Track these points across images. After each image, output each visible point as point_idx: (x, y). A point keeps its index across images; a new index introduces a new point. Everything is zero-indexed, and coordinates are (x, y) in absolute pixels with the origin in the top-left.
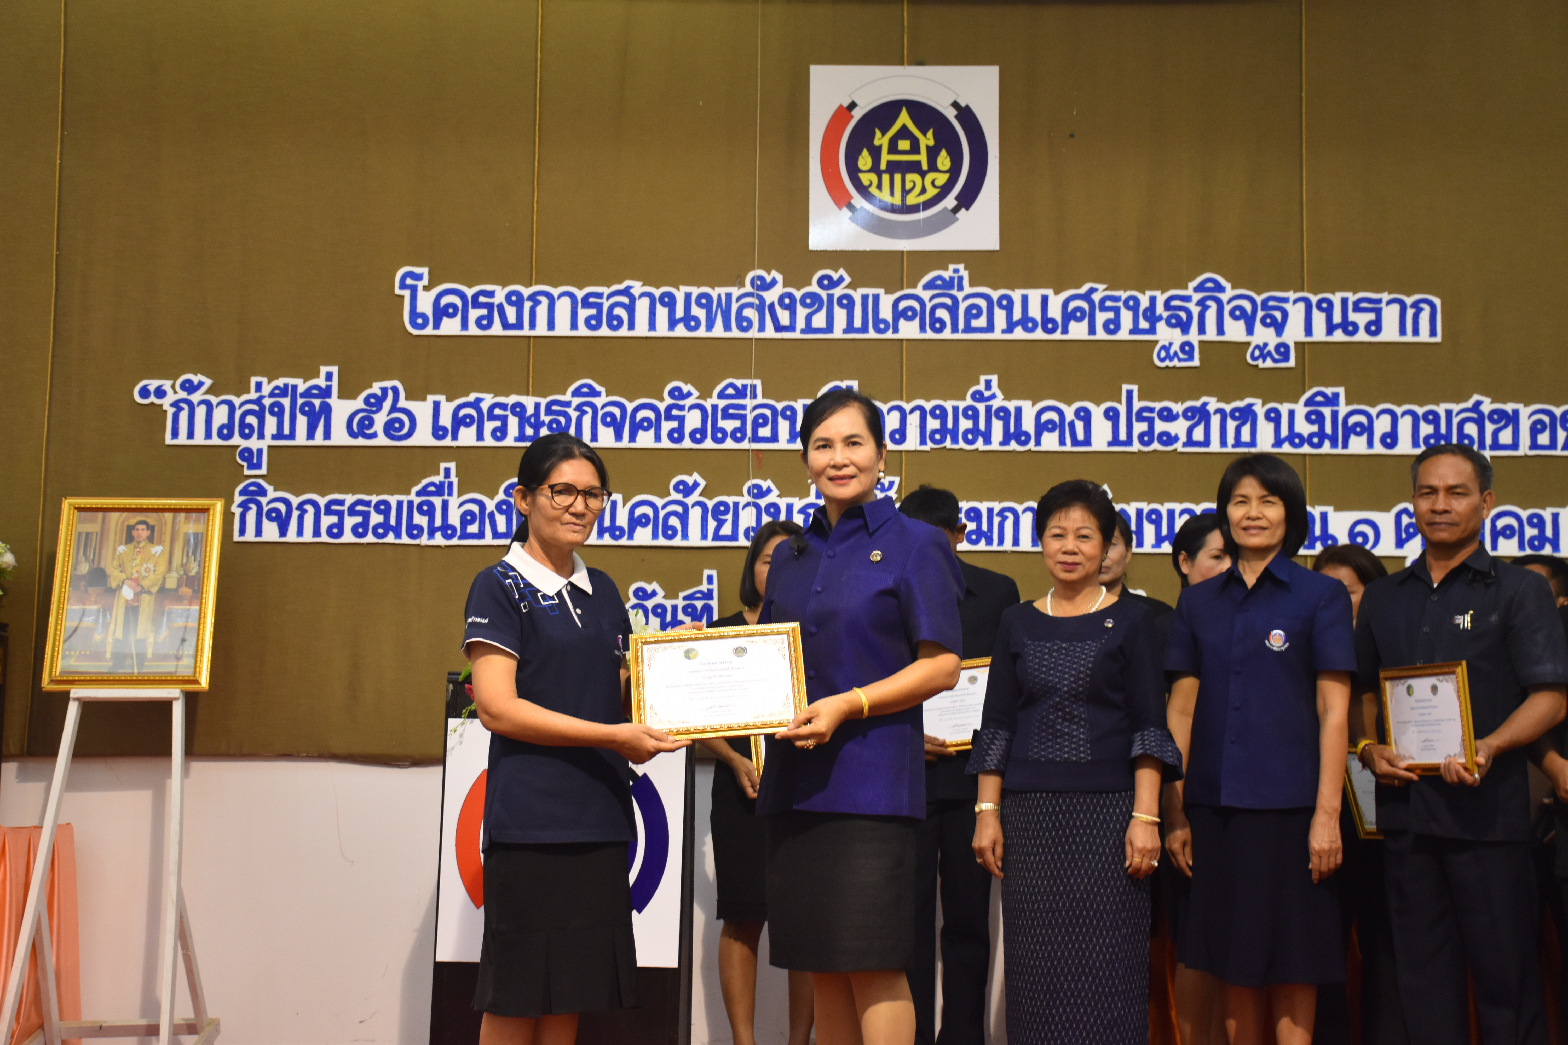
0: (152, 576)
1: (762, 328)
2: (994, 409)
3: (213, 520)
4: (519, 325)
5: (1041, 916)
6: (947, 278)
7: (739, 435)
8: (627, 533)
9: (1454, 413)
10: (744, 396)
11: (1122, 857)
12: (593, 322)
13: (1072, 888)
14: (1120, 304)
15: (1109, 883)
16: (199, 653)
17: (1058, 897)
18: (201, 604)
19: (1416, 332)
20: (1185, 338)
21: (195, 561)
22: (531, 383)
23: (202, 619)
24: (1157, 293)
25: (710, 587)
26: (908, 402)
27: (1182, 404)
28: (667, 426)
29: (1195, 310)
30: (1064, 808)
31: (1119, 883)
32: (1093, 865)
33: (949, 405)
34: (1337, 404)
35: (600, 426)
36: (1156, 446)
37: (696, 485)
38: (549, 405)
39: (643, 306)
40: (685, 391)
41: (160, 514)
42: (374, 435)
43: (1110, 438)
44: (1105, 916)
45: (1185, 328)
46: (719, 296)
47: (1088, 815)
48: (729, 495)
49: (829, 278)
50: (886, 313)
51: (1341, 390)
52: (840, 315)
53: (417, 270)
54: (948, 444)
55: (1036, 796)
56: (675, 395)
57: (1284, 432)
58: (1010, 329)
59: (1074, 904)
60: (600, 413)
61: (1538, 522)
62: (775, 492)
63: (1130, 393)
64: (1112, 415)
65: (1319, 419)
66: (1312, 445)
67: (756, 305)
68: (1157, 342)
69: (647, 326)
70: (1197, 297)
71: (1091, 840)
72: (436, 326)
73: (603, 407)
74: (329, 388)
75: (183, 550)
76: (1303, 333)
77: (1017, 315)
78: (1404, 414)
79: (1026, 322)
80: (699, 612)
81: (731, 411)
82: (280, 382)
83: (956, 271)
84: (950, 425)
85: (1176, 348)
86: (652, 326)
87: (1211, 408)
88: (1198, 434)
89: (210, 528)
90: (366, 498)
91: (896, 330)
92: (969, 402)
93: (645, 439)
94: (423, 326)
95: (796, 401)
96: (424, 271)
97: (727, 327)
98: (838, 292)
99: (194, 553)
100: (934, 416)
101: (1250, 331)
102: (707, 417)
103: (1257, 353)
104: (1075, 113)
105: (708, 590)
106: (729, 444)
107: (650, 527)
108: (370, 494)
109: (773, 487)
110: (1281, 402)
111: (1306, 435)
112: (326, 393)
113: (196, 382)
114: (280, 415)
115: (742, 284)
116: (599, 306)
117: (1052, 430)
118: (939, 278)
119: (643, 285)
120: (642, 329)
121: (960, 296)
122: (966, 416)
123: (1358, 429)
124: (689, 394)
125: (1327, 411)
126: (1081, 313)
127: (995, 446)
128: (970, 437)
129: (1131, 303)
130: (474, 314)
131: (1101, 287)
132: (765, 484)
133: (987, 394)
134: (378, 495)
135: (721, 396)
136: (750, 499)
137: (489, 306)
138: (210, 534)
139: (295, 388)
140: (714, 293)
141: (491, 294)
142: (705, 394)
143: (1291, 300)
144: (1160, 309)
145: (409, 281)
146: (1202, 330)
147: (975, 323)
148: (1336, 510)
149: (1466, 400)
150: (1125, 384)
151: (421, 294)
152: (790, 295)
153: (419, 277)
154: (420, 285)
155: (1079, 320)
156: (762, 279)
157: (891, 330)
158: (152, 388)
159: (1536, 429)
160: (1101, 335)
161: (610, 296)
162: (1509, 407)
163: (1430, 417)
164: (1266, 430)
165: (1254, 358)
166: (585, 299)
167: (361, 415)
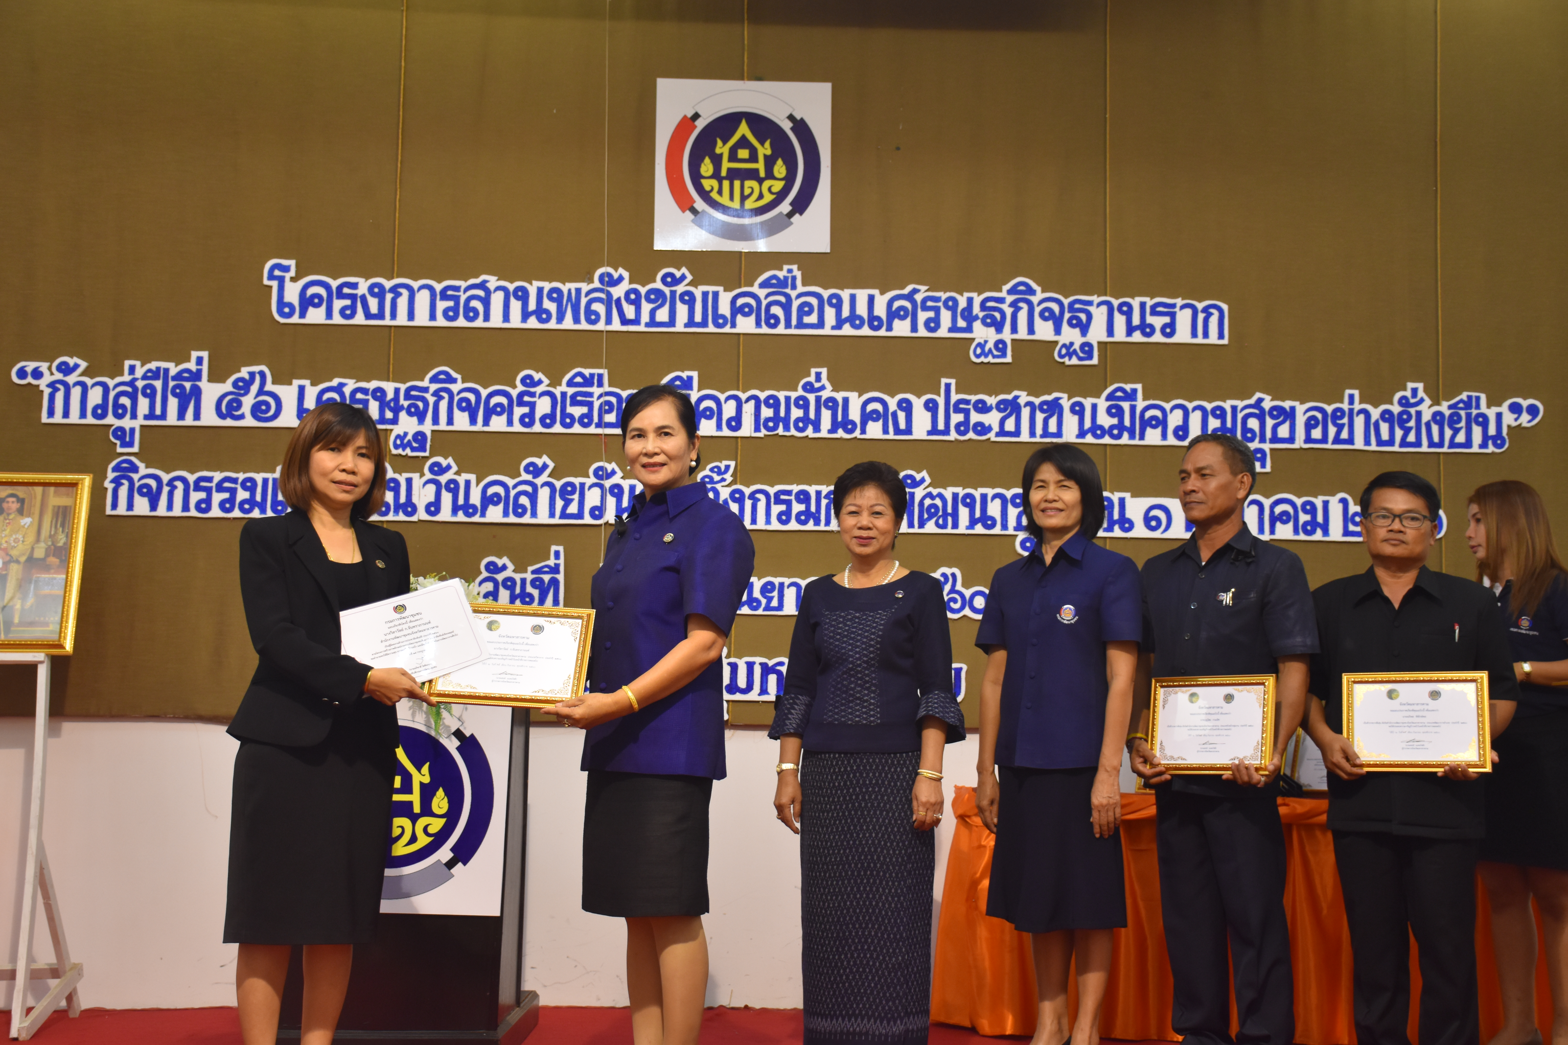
0: (20, 546)
1: (609, 321)
2: (823, 399)
3: (81, 494)
4: (381, 315)
5: (833, 868)
6: (782, 278)
7: (586, 420)
8: (479, 511)
9: (1239, 409)
10: (591, 384)
11: (909, 813)
12: (451, 314)
13: (861, 842)
14: (940, 304)
15: (895, 837)
16: (64, 620)
17: (848, 851)
18: (67, 573)
19: (1206, 335)
20: (999, 337)
21: (63, 532)
22: (391, 370)
23: (68, 588)
24: (974, 295)
25: (557, 562)
26: (744, 392)
27: (995, 397)
28: (519, 411)
29: (1009, 311)
30: (855, 768)
31: (904, 837)
32: (881, 820)
33: (781, 395)
34: (1135, 400)
35: (456, 411)
36: (971, 435)
37: (545, 466)
38: (408, 390)
39: (497, 299)
40: (536, 379)
41: (30, 488)
42: (242, 417)
43: (929, 428)
44: (891, 868)
45: (999, 328)
46: (570, 291)
47: (877, 775)
48: (576, 476)
49: (671, 275)
50: (724, 309)
51: (1139, 387)
52: (682, 310)
53: (285, 262)
54: (780, 431)
55: (829, 757)
56: (527, 383)
57: (1088, 424)
58: (839, 325)
59: (862, 858)
60: (456, 399)
61: (1310, 509)
62: (619, 474)
63: (948, 386)
64: (931, 406)
65: (1119, 413)
66: (1113, 437)
67: (603, 299)
68: (973, 339)
69: (501, 318)
70: (1010, 299)
71: (879, 797)
72: (303, 315)
73: (459, 393)
74: (199, 371)
75: (52, 522)
76: (1105, 333)
77: (846, 313)
78: (1195, 409)
79: (854, 319)
80: (546, 585)
81: (579, 398)
82: (153, 365)
83: (790, 271)
84: (782, 414)
85: (990, 345)
86: (506, 317)
87: (1022, 401)
88: (1010, 425)
89: (78, 502)
90: (233, 475)
91: (734, 325)
92: (800, 392)
93: (498, 423)
94: (290, 315)
96: (292, 263)
97: (577, 320)
98: (680, 289)
99: (63, 525)
100: (768, 406)
101: (1058, 331)
102: (557, 403)
103: (1064, 351)
104: (901, 128)
105: (555, 564)
106: (577, 429)
107: (501, 506)
108: (237, 472)
109: (617, 469)
110: (1085, 398)
111: (1107, 427)
112: (196, 376)
113: (71, 364)
114: (152, 397)
115: (591, 281)
116: (456, 299)
117: (876, 420)
118: (774, 277)
119: (498, 280)
120: (496, 321)
121: (793, 294)
122: (797, 406)
123: (1154, 423)
124: (540, 382)
125: (1126, 405)
126: (905, 312)
127: (824, 433)
128: (801, 425)
129: (950, 303)
130: (338, 304)
131: (923, 288)
132: (610, 467)
133: (817, 385)
134: (244, 472)
135: (570, 384)
136: (595, 481)
137: (353, 297)
138: (77, 507)
139: (167, 371)
140: (565, 288)
141: (354, 286)
142: (555, 382)
143: (1095, 303)
144: (976, 309)
146: (1014, 330)
147: (807, 320)
148: (1132, 496)
149: (1250, 397)
150: (943, 377)
151: (288, 285)
152: (635, 291)
153: (286, 269)
154: (288, 276)
155: (903, 318)
156: (610, 275)
157: (729, 325)
158: (29, 370)
159: (1310, 425)
160: (922, 332)
161: (466, 290)
162: (1287, 404)
163: (1218, 412)
164: (1071, 422)
165: (1061, 356)
166: (443, 292)
167: (229, 397)
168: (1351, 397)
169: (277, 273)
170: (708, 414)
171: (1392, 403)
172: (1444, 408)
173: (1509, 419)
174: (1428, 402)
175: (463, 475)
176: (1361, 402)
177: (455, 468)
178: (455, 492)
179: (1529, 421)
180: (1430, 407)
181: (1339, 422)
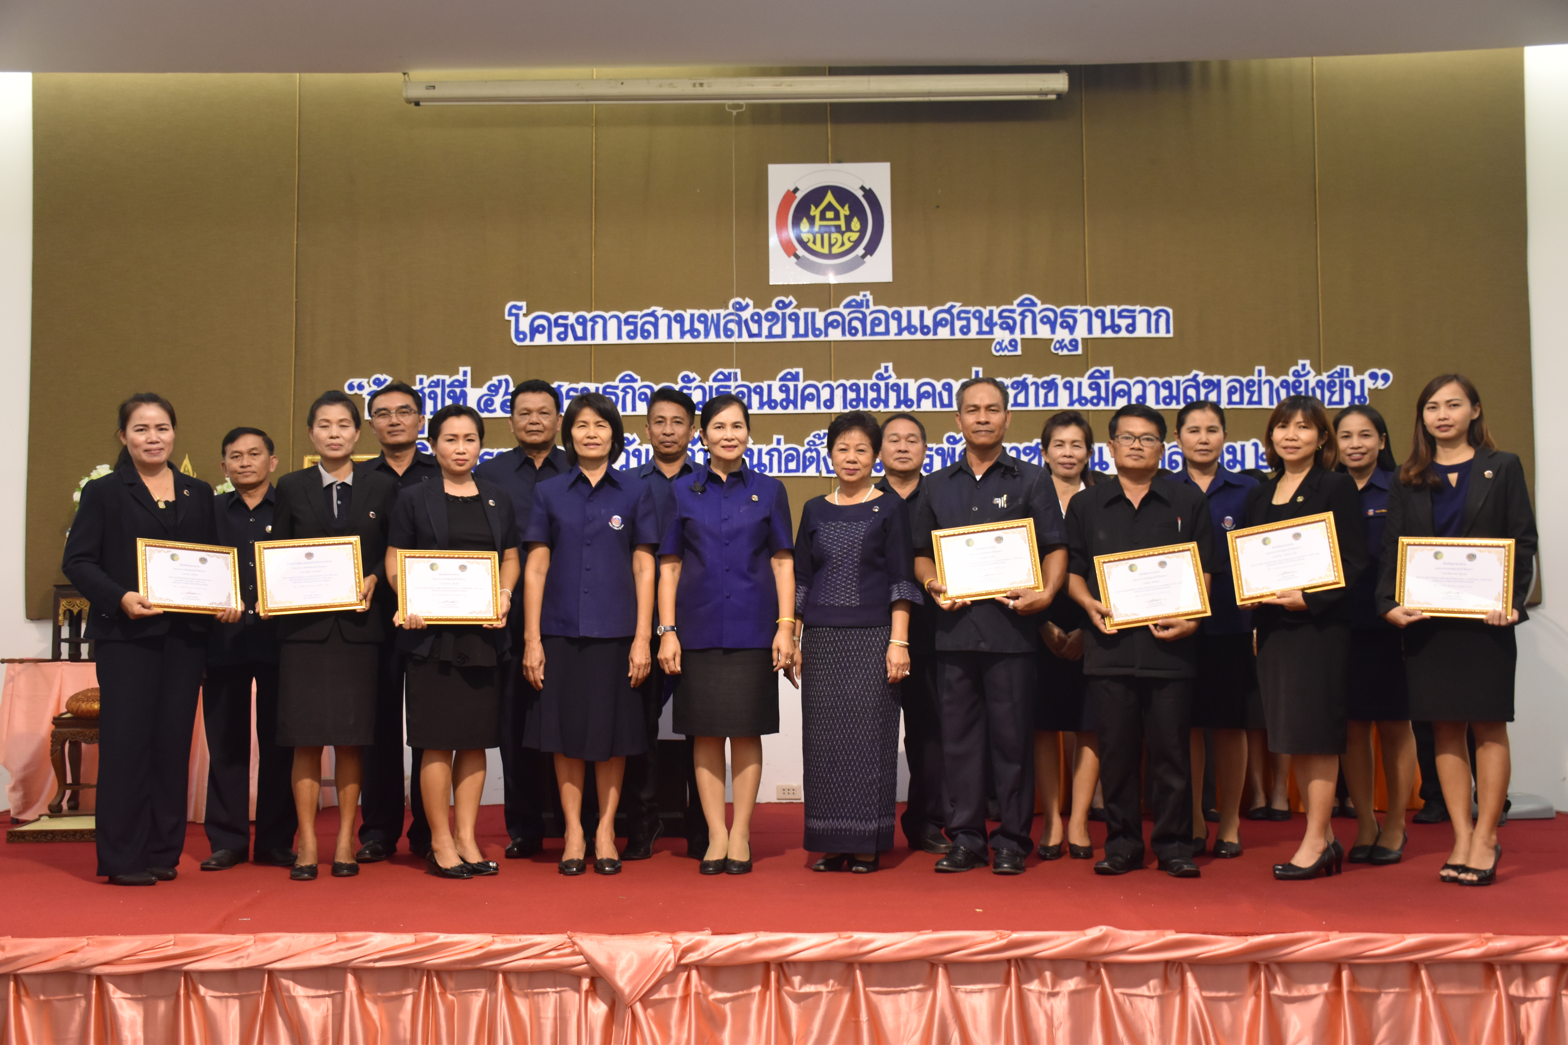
1: (740, 336)
2: (890, 385)
4: (584, 337)
6: (859, 301)
9: (1181, 382)
10: (729, 380)
12: (632, 334)
14: (970, 315)
19: (1157, 331)
20: (1012, 337)
22: (593, 375)
24: (994, 308)
26: (835, 381)
27: (1011, 379)
29: (1018, 319)
33: (861, 383)
34: (1108, 378)
35: (637, 401)
39: (663, 323)
40: (692, 377)
42: (494, 411)
45: (1012, 330)
46: (712, 315)
49: (782, 302)
50: (820, 324)
51: (1111, 369)
52: (790, 326)
53: (519, 304)
56: (685, 380)
57: (1075, 396)
58: (900, 332)
60: (637, 393)
61: (1234, 450)
65: (1097, 387)
66: (1093, 404)
67: (736, 320)
68: (994, 339)
69: (666, 336)
70: (1019, 310)
72: (532, 339)
73: (639, 389)
74: (465, 381)
76: (1086, 332)
77: (904, 323)
78: (1150, 383)
79: (910, 328)
82: (435, 378)
83: (865, 296)
84: (862, 396)
85: (1006, 343)
86: (670, 335)
87: (1029, 381)
88: (1021, 399)
90: (490, 450)
91: (826, 335)
92: (874, 380)
94: (523, 340)
95: (763, 382)
96: (523, 304)
97: (718, 335)
98: (789, 311)
100: (852, 390)
101: (1053, 331)
103: (1058, 346)
104: (939, 192)
108: (493, 448)
110: (1073, 377)
111: (1089, 398)
112: (463, 384)
113: (382, 380)
114: (435, 399)
115: (727, 308)
116: (635, 324)
117: (927, 398)
118: (854, 300)
119: (663, 310)
120: (663, 338)
121: (867, 312)
122: (872, 389)
123: (1122, 393)
124: (694, 379)
125: (1102, 382)
126: (946, 322)
128: (875, 403)
129: (977, 315)
130: (556, 331)
131: (958, 304)
133: (886, 375)
134: (498, 448)
135: (715, 380)
137: (566, 326)
139: (444, 381)
140: (709, 313)
141: (566, 318)
142: (705, 379)
143: (1079, 311)
144: (996, 318)
145: (514, 311)
146: (1023, 331)
147: (877, 329)
149: (1189, 373)
150: (974, 366)
151: (522, 319)
152: (758, 314)
153: (520, 308)
154: (521, 313)
155: (944, 326)
156: (739, 303)
157: (823, 335)
158: (356, 384)
159: (1231, 392)
160: (958, 335)
161: (642, 317)
162: (1215, 378)
163: (1167, 385)
164: (1064, 395)
165: (1056, 349)
166: (626, 320)
167: (486, 398)
168: (1260, 372)
170: (810, 397)
171: (1287, 375)
172: (1324, 377)
173: (1369, 384)
174: (1313, 373)
176: (1267, 374)
177: (638, 441)
178: (638, 457)
179: (1383, 385)
180: (1314, 377)
181: (1252, 389)
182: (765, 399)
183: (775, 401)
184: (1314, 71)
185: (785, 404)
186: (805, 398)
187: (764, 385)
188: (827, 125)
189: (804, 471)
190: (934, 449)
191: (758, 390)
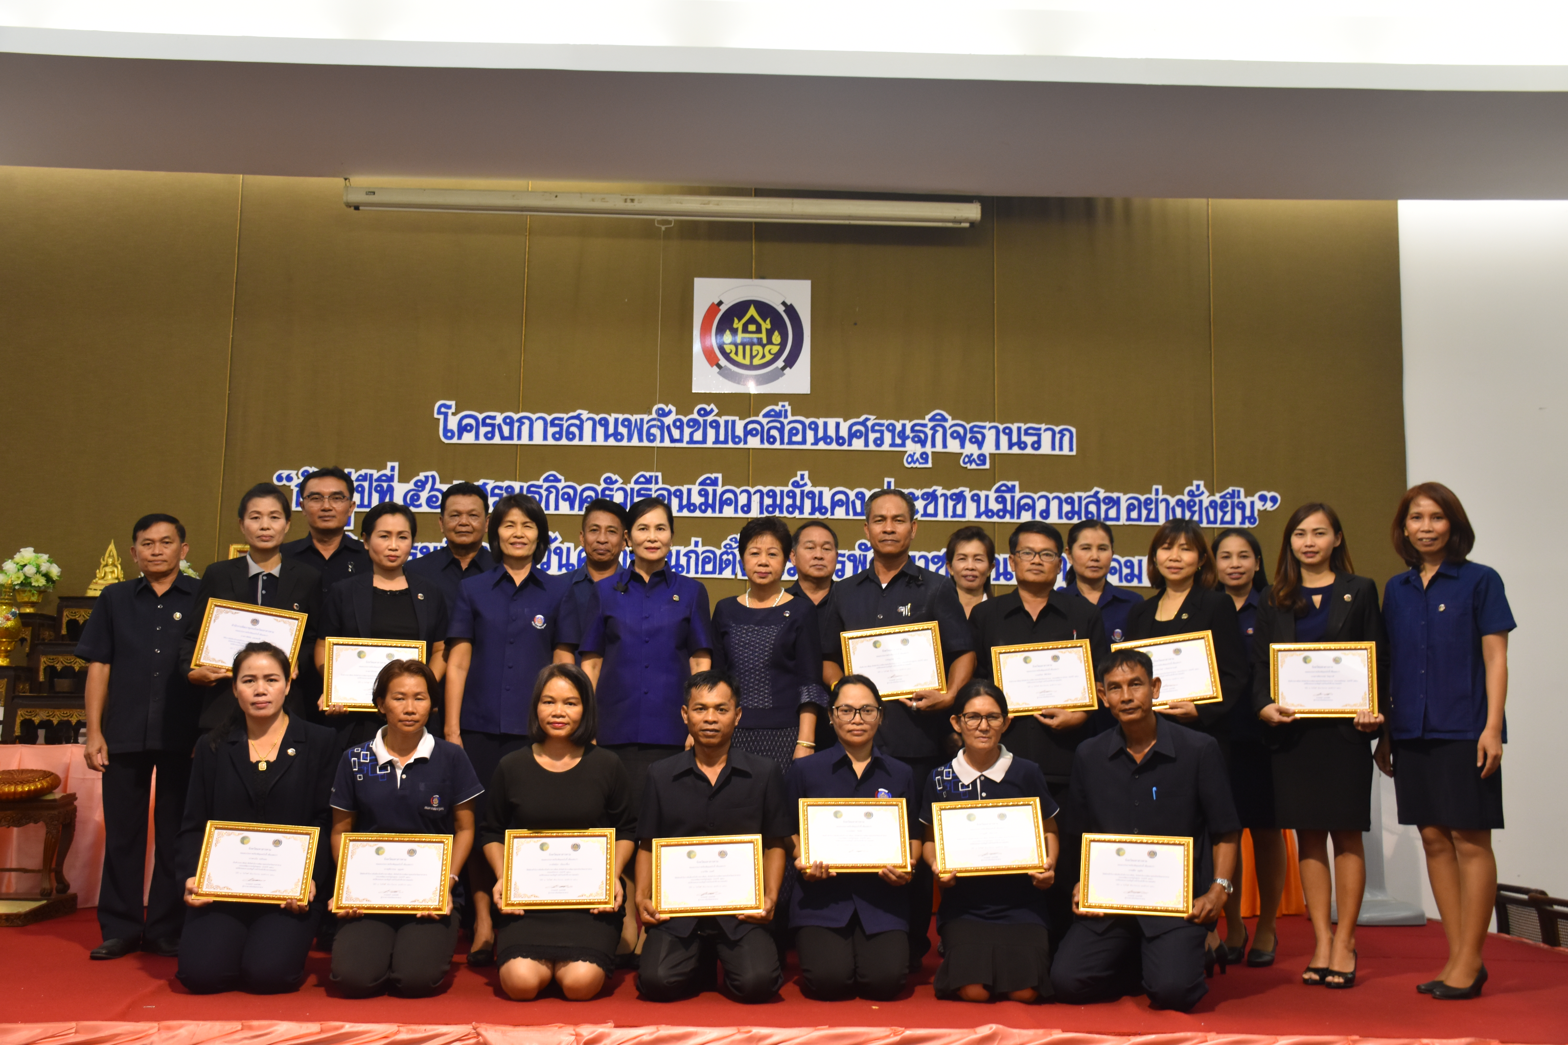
1: (662, 440)
2: (805, 492)
4: (511, 437)
6: (778, 411)
9: (1083, 498)
10: (650, 483)
12: (557, 436)
14: (884, 428)
19: (1061, 448)
20: (923, 450)
22: (518, 474)
24: (907, 422)
26: (753, 487)
27: (921, 490)
29: (930, 433)
33: (778, 490)
34: (1014, 492)
35: (561, 501)
38: (529, 487)
39: (588, 426)
40: (614, 479)
42: (420, 506)
45: (923, 443)
46: (636, 420)
49: (704, 409)
51: (1017, 483)
52: (711, 433)
53: (448, 403)
56: (607, 482)
57: (982, 509)
58: (816, 443)
60: (561, 493)
61: (1131, 566)
65: (1003, 501)
66: (999, 517)
67: (658, 425)
68: (906, 452)
69: (590, 438)
70: (931, 424)
72: (460, 438)
73: (562, 489)
74: (393, 476)
76: (994, 447)
77: (821, 434)
78: (1054, 498)
79: (826, 438)
81: (642, 492)
82: (363, 472)
83: (783, 406)
84: (778, 502)
85: (917, 456)
86: (594, 438)
87: (939, 493)
88: (931, 509)
91: (745, 443)
92: (790, 487)
94: (451, 438)
95: (683, 486)
96: (453, 403)
97: (641, 440)
98: (710, 418)
100: (769, 496)
101: (962, 446)
102: (628, 495)
103: (967, 460)
104: (857, 310)
110: (981, 491)
111: (995, 510)
112: (391, 479)
114: (362, 493)
115: (650, 413)
116: (561, 426)
117: (841, 506)
118: (773, 410)
119: (588, 413)
120: (587, 441)
121: (786, 421)
122: (788, 496)
123: (1026, 507)
124: (616, 481)
125: (1008, 496)
126: (860, 434)
128: (791, 509)
129: (891, 428)
130: (483, 430)
131: (872, 417)
133: (801, 483)
135: (637, 482)
137: (493, 426)
139: (371, 475)
140: (633, 418)
141: (494, 418)
142: (626, 481)
143: (987, 428)
144: (908, 432)
146: (933, 445)
147: (794, 439)
149: (1090, 490)
150: (886, 477)
151: (450, 417)
152: (680, 420)
153: (449, 407)
154: (450, 412)
155: (859, 438)
156: (663, 410)
157: (742, 442)
158: (284, 476)
159: (1130, 509)
160: (872, 447)
161: (568, 420)
162: (1115, 495)
163: (1069, 501)
164: (971, 507)
165: (965, 463)
166: (552, 422)
167: (412, 493)
168: (1157, 490)
169: (443, 410)
170: (728, 502)
171: (1183, 494)
172: (1217, 498)
173: (1259, 505)
174: (1207, 494)
175: (565, 543)
176: (1163, 494)
177: (560, 539)
178: (560, 555)
179: (1272, 507)
180: (1208, 497)
181: (1149, 507)
182: (685, 502)
183: (694, 505)
184: (1210, 211)
185: (703, 507)
186: (723, 503)
187: (684, 489)
188: (752, 243)
189: (720, 573)
190: (846, 555)
191: (678, 493)
